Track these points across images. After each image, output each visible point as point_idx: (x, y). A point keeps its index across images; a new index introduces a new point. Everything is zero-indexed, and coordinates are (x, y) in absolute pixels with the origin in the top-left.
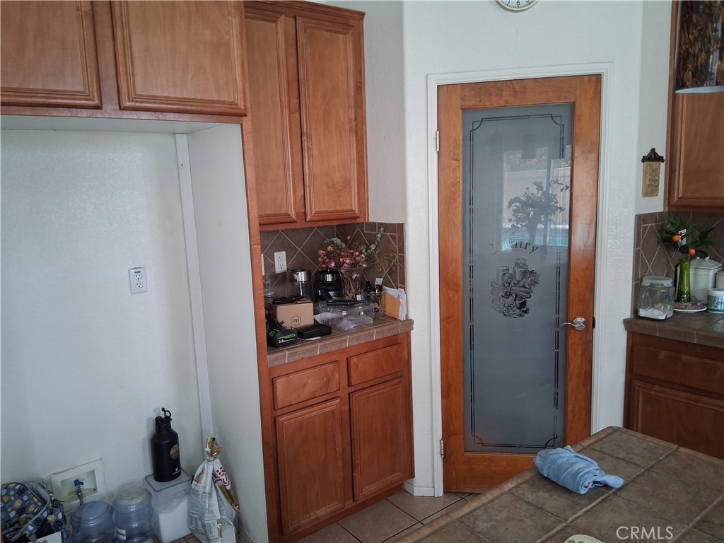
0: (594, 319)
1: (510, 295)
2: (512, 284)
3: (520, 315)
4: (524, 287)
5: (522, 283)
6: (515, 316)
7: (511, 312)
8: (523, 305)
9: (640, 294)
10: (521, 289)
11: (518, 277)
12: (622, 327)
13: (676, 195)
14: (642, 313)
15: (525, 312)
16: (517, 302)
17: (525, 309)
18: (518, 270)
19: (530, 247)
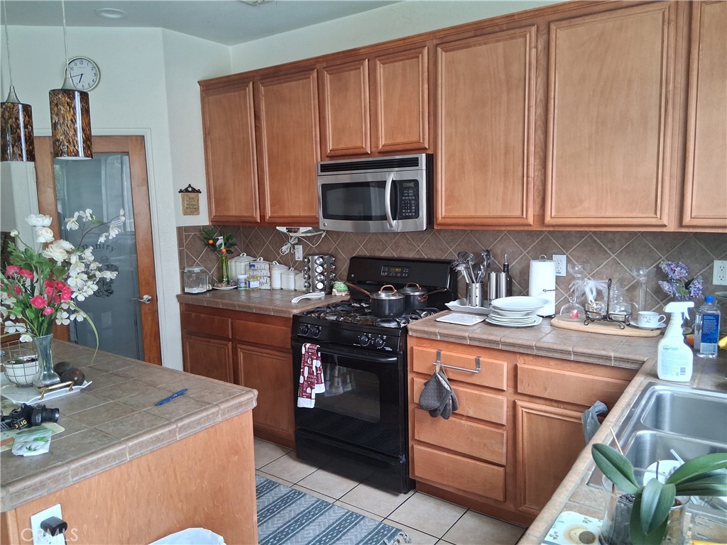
0: (157, 296)
3: (108, 295)
6: (104, 296)
7: (101, 294)
8: (109, 288)
12: (175, 300)
13: (212, 214)
15: (111, 293)
16: (105, 287)
17: (110, 291)
19: (110, 249)
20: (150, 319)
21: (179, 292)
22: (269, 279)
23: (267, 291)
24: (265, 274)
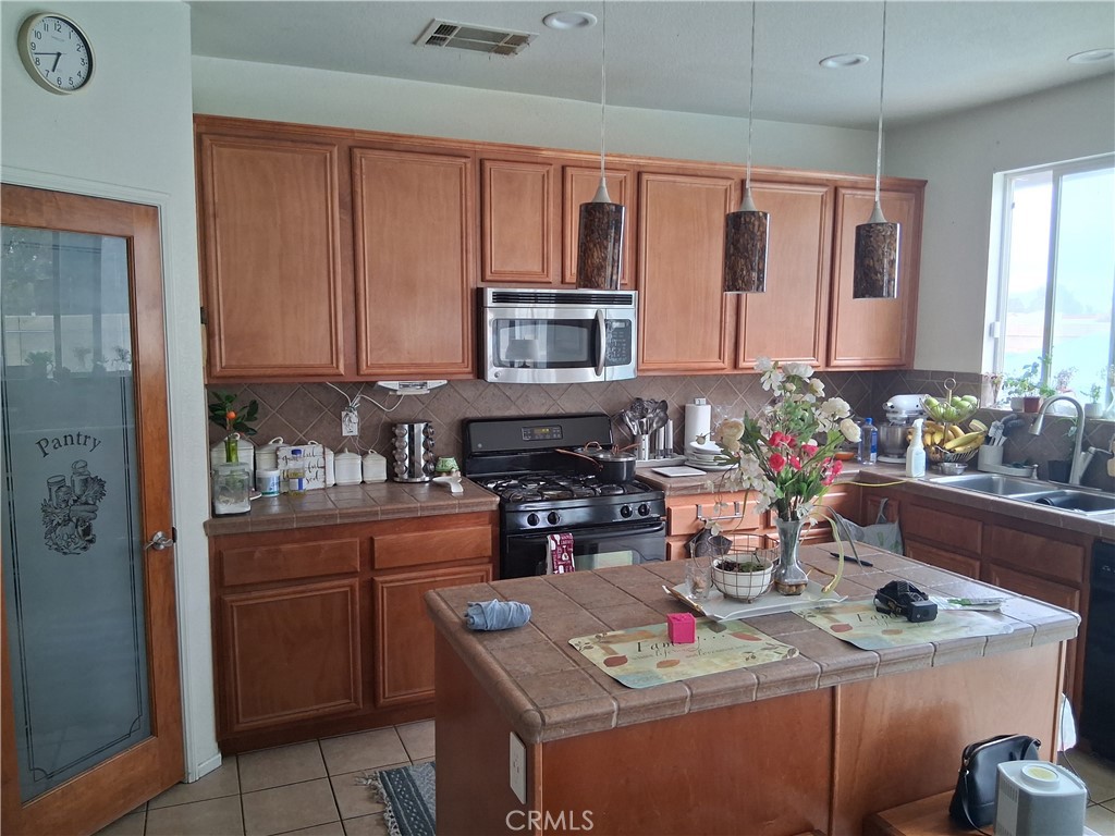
0: (173, 529)
1: (70, 520)
2: (71, 502)
3: (85, 548)
4: (86, 503)
5: (83, 498)
6: (78, 551)
7: (73, 546)
8: (87, 531)
9: (219, 487)
10: (83, 507)
11: (78, 490)
12: (202, 532)
13: (218, 364)
14: (222, 509)
15: (91, 541)
16: (80, 529)
17: (90, 537)
18: (77, 479)
19: (90, 442)
20: (161, 581)
21: (206, 516)
22: (321, 471)
23: (321, 492)
24: (314, 463)
